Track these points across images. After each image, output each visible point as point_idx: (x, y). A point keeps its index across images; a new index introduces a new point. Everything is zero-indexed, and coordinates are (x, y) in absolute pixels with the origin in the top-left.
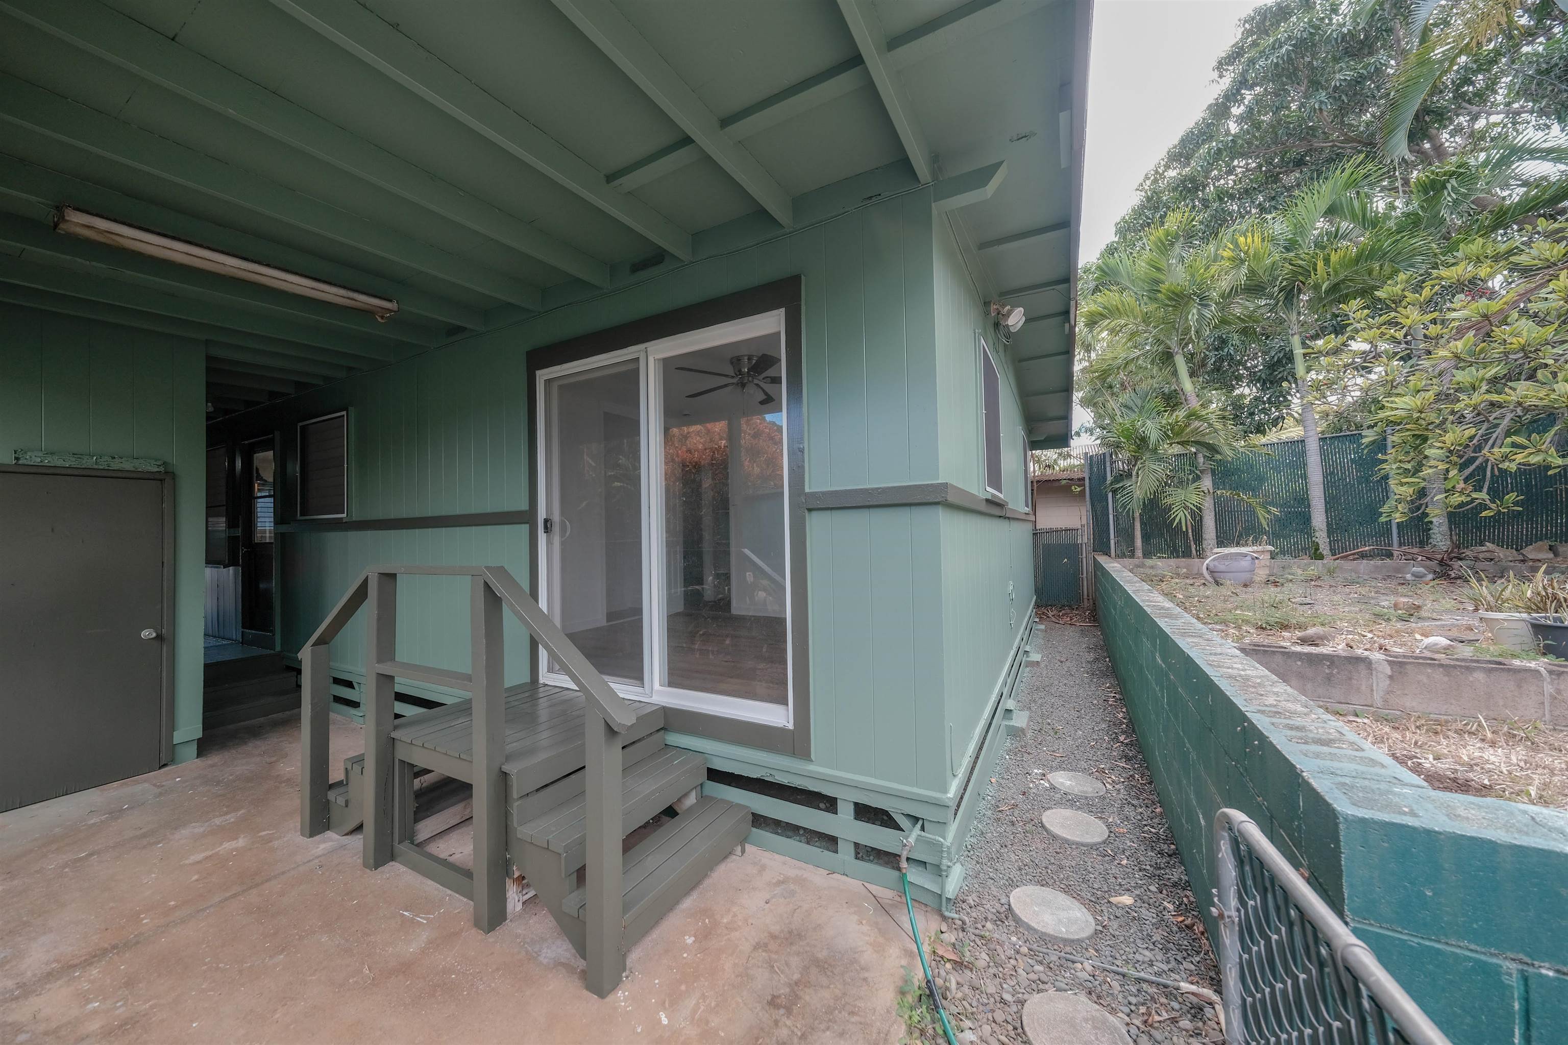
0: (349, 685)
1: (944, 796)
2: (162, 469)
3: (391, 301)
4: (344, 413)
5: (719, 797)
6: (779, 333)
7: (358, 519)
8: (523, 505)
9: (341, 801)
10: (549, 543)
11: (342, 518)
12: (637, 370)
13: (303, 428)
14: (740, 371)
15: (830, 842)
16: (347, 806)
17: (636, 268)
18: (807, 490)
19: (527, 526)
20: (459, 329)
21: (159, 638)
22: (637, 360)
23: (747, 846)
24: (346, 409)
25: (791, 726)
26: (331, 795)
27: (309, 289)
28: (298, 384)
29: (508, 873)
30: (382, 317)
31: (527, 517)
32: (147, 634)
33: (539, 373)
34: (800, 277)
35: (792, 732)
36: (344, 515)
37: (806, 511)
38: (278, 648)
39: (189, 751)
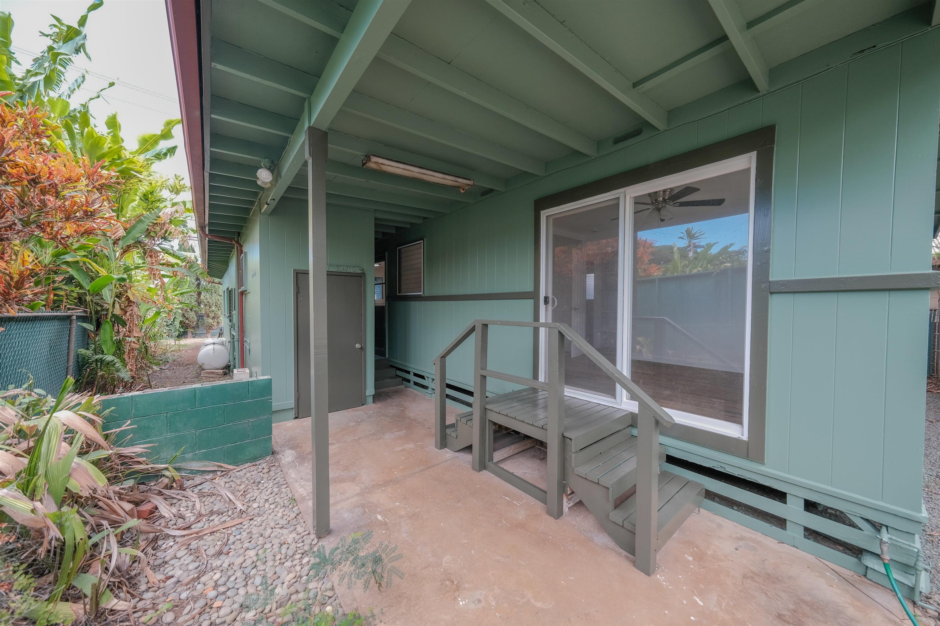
0: (422, 377)
1: (918, 515)
2: (361, 272)
3: (470, 180)
4: (422, 241)
5: (676, 474)
6: (748, 170)
7: (428, 295)
8: (530, 288)
9: (453, 435)
10: (546, 310)
11: (421, 295)
12: (618, 204)
13: (399, 249)
14: (656, 200)
15: (781, 522)
16: (457, 438)
17: (617, 141)
18: (770, 279)
19: (533, 300)
20: (491, 191)
21: (361, 348)
22: (618, 198)
23: (701, 510)
24: (423, 239)
25: (745, 437)
26: (448, 431)
27: (440, 179)
28: (397, 228)
29: (564, 491)
30: (463, 190)
31: (534, 295)
32: (358, 346)
33: (542, 212)
34: (775, 126)
35: (747, 443)
36: (422, 293)
37: (769, 293)
38: (387, 356)
39: (370, 400)
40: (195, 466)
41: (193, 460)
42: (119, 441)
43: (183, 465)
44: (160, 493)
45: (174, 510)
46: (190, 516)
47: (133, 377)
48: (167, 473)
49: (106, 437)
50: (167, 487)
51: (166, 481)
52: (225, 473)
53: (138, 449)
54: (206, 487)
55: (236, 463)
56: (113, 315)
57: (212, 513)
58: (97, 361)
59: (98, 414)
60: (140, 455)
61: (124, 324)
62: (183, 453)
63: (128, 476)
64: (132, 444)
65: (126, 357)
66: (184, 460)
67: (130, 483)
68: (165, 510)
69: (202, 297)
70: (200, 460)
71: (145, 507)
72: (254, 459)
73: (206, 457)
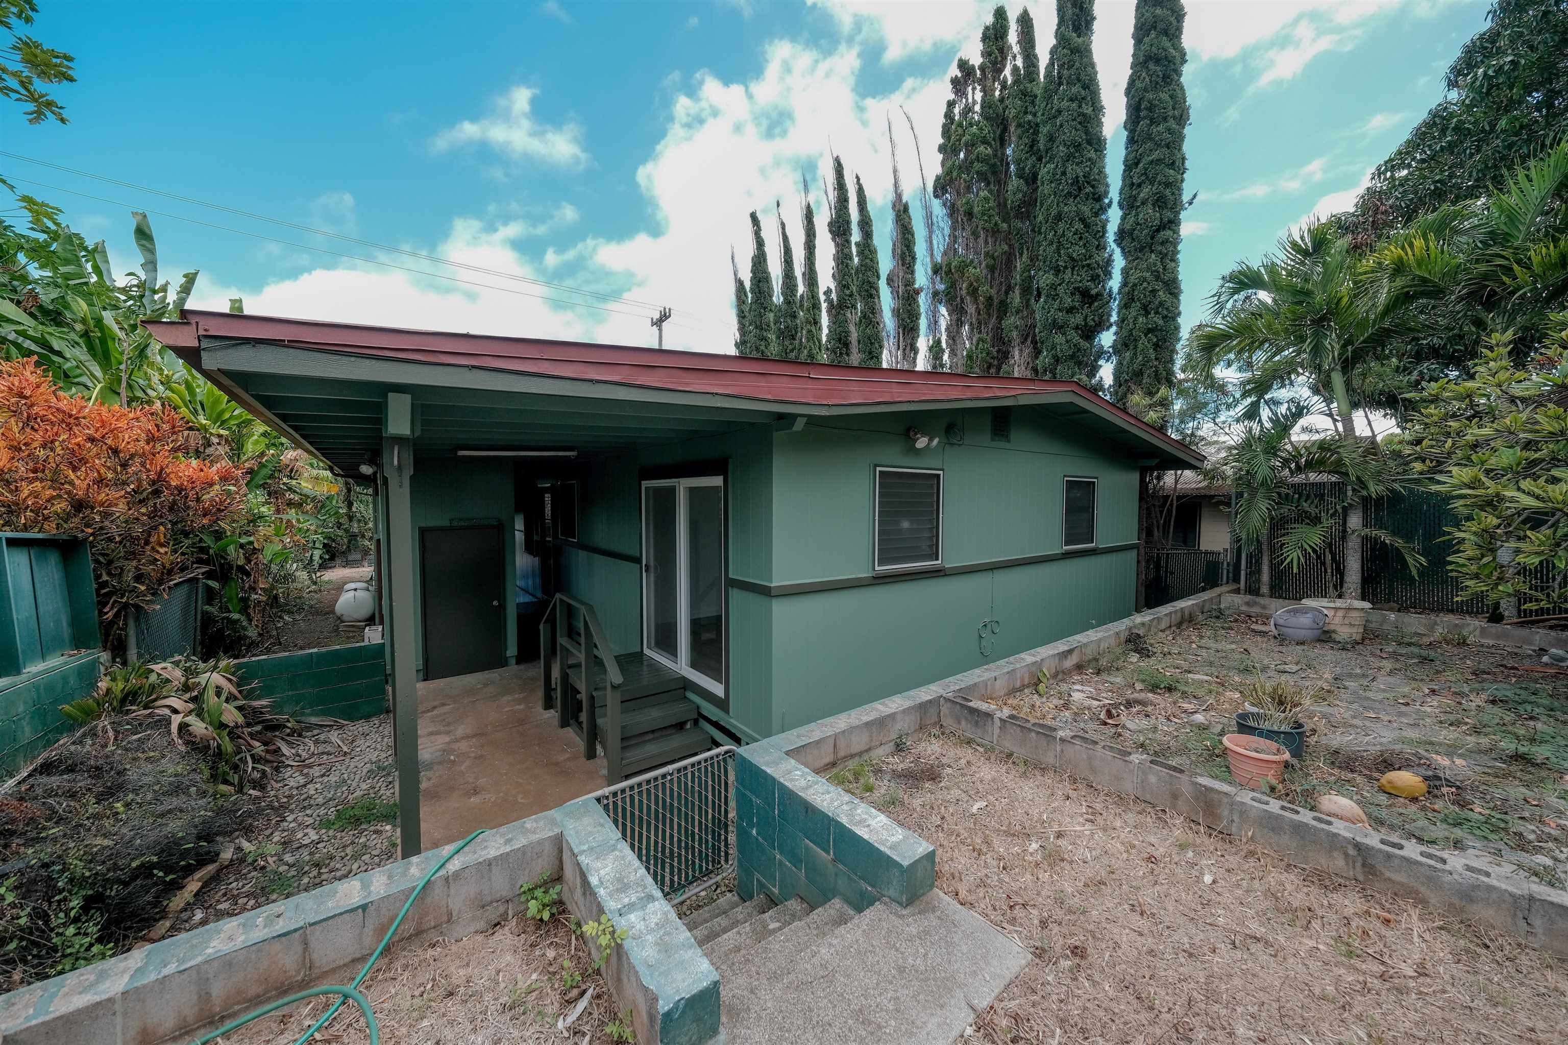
7: (581, 544)
8: (638, 554)
10: (648, 577)
12: (674, 495)
18: (729, 576)
19: (638, 565)
21: (500, 605)
22: (674, 488)
25: (724, 696)
29: (596, 739)
31: (638, 560)
32: (495, 603)
35: (724, 699)
36: (576, 540)
39: (513, 661)
40: (314, 720)
41: (311, 715)
42: (248, 695)
43: (303, 719)
44: (282, 739)
45: (293, 751)
46: (304, 755)
47: (260, 635)
48: (289, 725)
49: (240, 692)
50: (288, 735)
51: (288, 731)
52: (341, 727)
53: (264, 702)
54: (322, 737)
55: (351, 719)
56: (238, 566)
57: (323, 753)
58: (223, 618)
59: (233, 674)
60: (266, 707)
61: (248, 574)
62: (303, 708)
63: (259, 723)
64: (259, 698)
65: (251, 611)
66: (303, 714)
67: (258, 728)
68: (285, 749)
69: (354, 509)
70: (317, 715)
71: (272, 747)
72: (367, 717)
73: (323, 713)
